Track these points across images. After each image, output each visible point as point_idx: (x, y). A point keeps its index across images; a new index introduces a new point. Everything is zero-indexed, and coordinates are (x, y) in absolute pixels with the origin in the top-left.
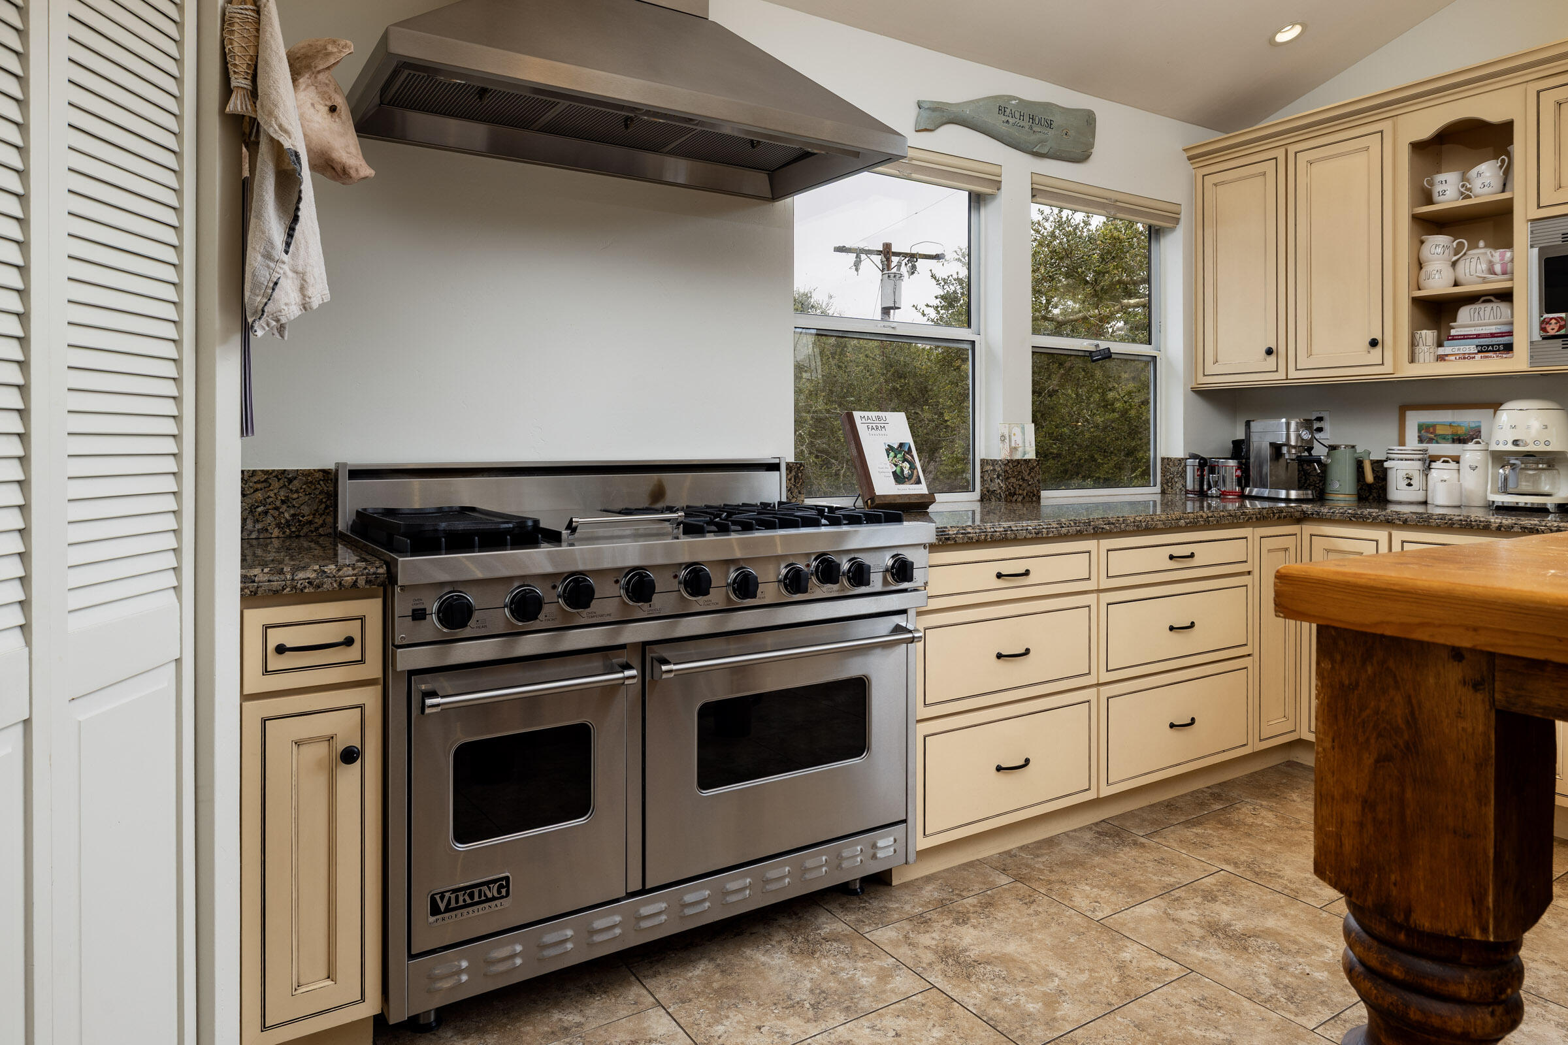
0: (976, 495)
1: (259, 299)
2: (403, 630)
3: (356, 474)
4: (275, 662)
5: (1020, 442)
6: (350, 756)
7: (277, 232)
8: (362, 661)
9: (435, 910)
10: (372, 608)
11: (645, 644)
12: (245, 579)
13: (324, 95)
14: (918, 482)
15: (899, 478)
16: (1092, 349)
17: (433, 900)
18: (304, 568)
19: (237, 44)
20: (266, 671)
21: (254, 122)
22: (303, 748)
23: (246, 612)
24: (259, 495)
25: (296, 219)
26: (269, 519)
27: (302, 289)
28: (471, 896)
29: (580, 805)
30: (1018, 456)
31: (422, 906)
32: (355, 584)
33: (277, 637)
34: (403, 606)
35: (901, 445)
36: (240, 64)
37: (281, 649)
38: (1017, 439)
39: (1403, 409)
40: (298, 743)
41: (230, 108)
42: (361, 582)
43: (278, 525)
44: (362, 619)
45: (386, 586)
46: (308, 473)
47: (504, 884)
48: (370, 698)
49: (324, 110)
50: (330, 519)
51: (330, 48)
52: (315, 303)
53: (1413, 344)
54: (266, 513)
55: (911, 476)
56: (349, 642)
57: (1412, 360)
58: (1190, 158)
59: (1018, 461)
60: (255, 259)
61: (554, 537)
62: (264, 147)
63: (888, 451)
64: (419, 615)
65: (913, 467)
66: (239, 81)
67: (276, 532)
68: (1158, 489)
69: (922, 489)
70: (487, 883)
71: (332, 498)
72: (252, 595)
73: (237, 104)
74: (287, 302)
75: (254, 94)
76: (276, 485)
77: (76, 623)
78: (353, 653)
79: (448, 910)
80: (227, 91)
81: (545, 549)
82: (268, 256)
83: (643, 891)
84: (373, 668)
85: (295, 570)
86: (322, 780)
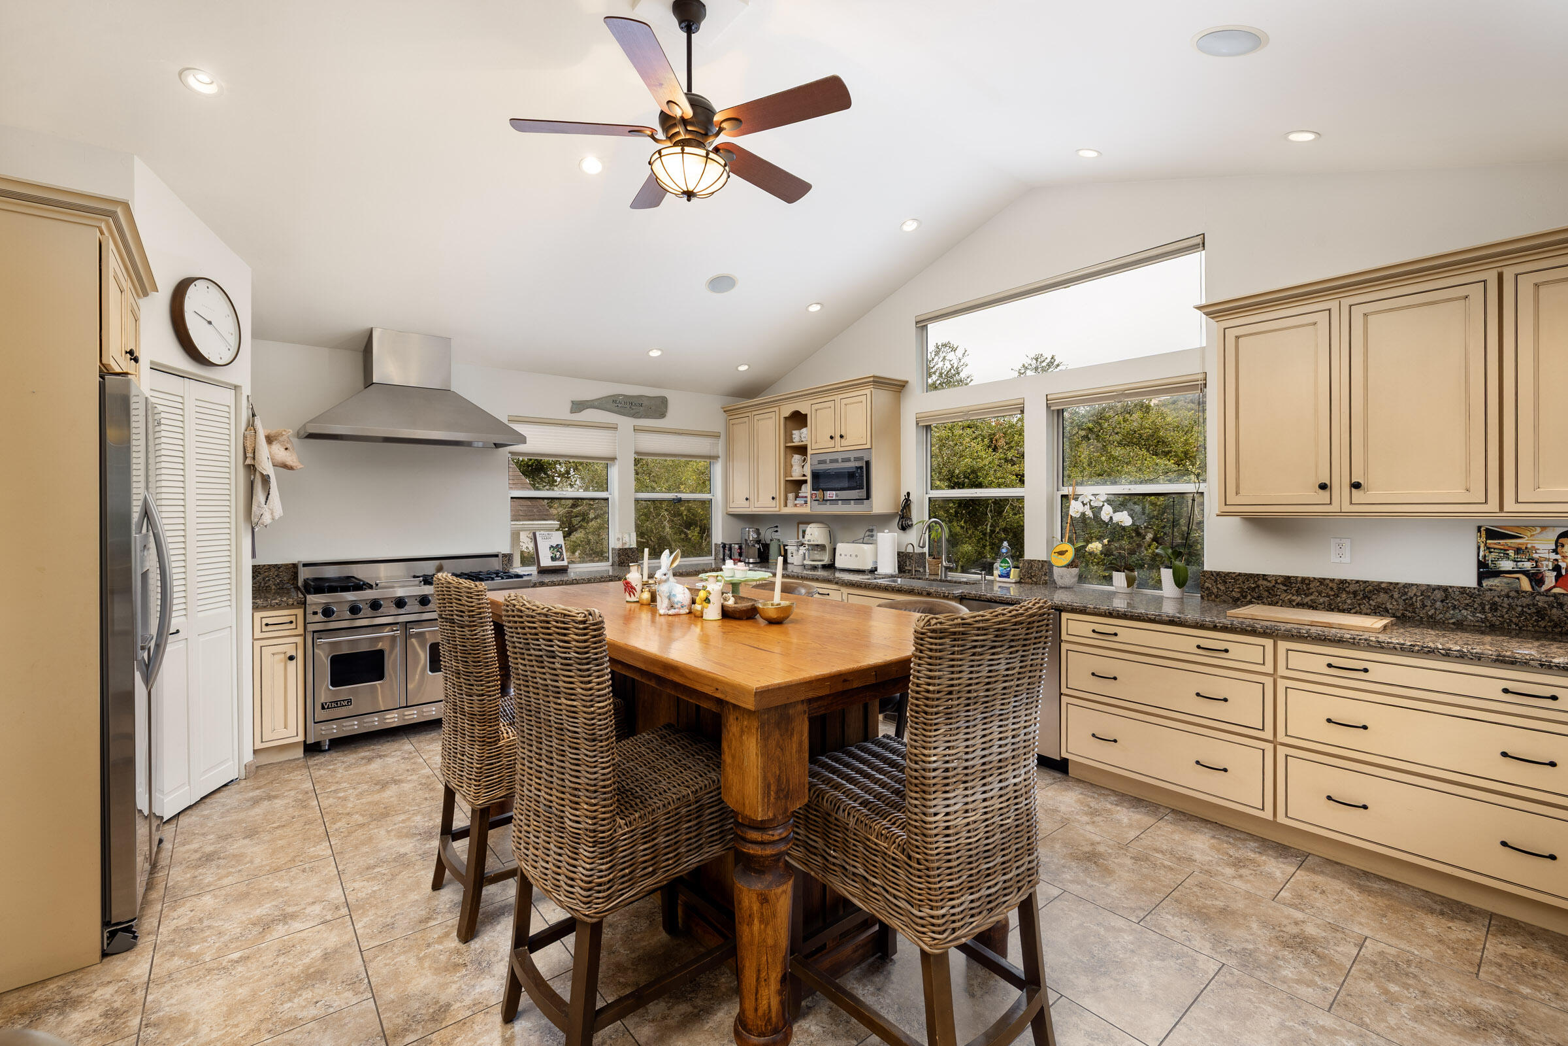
0: (610, 563)
1: (256, 520)
2: (310, 618)
3: (305, 565)
4: (265, 628)
5: (628, 540)
6: (291, 658)
7: (262, 499)
8: (296, 628)
9: (323, 708)
10: (300, 612)
11: (407, 622)
12: (253, 603)
13: (282, 445)
14: (563, 560)
15: (553, 559)
16: (675, 497)
17: (322, 704)
18: (275, 599)
19: (248, 444)
20: (262, 632)
21: (254, 466)
22: (275, 656)
23: (255, 614)
24: (266, 574)
25: (269, 494)
26: (271, 582)
27: (272, 514)
28: (337, 704)
29: (380, 676)
30: (627, 546)
31: (318, 707)
32: (293, 604)
33: (265, 621)
34: (309, 610)
35: (557, 545)
36: (249, 450)
37: (267, 625)
38: (626, 539)
39: (799, 524)
40: (273, 654)
41: (247, 463)
42: (295, 603)
43: (274, 584)
44: (296, 615)
45: (303, 604)
46: (286, 565)
47: (350, 701)
48: (299, 640)
49: (283, 450)
50: (295, 582)
51: (284, 433)
52: (277, 518)
53: (786, 499)
54: (269, 580)
55: (560, 558)
56: (291, 622)
57: (786, 505)
58: (725, 411)
59: (626, 549)
60: (254, 507)
61: (371, 587)
62: (258, 474)
63: (550, 548)
64: (315, 613)
65: (561, 554)
66: (249, 455)
67: (273, 587)
68: (713, 557)
69: (565, 563)
70: (343, 700)
71: (295, 576)
72: (256, 608)
73: (249, 462)
74: (267, 519)
75: (254, 458)
76: (273, 570)
77: (200, 615)
78: (293, 626)
79: (328, 708)
80: (245, 458)
81: (369, 591)
82: (259, 507)
83: (407, 707)
84: (300, 630)
85: (272, 600)
86: (283, 664)
